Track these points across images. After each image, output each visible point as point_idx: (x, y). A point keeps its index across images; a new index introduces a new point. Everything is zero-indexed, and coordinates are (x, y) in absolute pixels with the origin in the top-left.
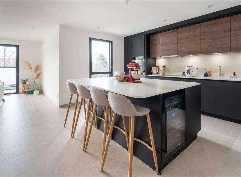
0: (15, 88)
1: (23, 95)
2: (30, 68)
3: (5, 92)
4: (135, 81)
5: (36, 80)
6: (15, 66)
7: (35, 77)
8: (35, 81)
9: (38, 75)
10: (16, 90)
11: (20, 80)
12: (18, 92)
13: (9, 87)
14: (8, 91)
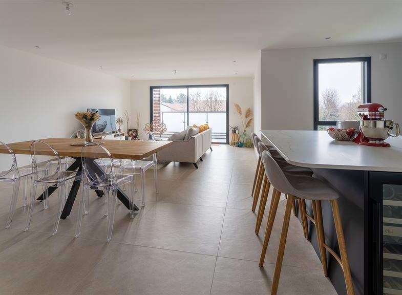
0: (225, 137)
1: (232, 147)
2: (240, 113)
3: (214, 141)
4: (371, 142)
5: (247, 129)
6: (225, 109)
7: (245, 125)
8: (245, 131)
9: (249, 122)
10: (225, 140)
11: (230, 127)
12: (228, 143)
13: (218, 135)
14: (217, 140)
